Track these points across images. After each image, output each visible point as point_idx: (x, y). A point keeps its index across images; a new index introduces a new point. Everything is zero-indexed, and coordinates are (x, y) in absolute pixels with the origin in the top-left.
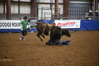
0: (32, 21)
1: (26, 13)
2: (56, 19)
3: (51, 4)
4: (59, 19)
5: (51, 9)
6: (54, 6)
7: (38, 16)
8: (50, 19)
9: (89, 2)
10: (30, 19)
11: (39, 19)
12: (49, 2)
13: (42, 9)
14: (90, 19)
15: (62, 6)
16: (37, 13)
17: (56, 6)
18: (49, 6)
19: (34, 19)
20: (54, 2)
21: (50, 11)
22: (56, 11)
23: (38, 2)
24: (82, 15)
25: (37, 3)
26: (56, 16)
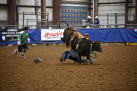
0: (11, 30)
1: (1, 19)
2: (43, 27)
3: (36, 7)
4: (48, 28)
5: (36, 14)
6: (39, 10)
7: (18, 24)
8: (34, 28)
9: (86, 6)
10: (7, 28)
11: (20, 27)
12: (33, 5)
13: (24, 14)
14: (88, 27)
15: (51, 10)
16: (17, 20)
17: (42, 11)
18: (33, 10)
19: (13, 28)
20: (40, 5)
21: (34, 17)
22: (42, 17)
24: (78, 22)
25: (17, 6)
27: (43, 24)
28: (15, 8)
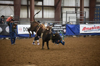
0: (57, 25)
1: (50, 17)
2: (81, 23)
3: (76, 8)
4: (85, 23)
5: (76, 13)
6: (79, 10)
7: (62, 21)
8: (75, 23)
10: (54, 24)
11: (64, 23)
12: (74, 6)
13: (67, 13)
16: (62, 17)
17: (81, 10)
18: (74, 10)
19: (59, 23)
20: (79, 5)
21: (75, 15)
22: (81, 15)
23: (62, 5)
25: (62, 7)
26: (81, 20)
27: (81, 21)
28: (60, 8)
